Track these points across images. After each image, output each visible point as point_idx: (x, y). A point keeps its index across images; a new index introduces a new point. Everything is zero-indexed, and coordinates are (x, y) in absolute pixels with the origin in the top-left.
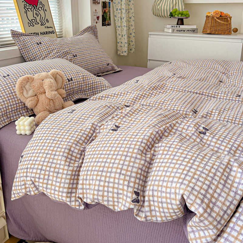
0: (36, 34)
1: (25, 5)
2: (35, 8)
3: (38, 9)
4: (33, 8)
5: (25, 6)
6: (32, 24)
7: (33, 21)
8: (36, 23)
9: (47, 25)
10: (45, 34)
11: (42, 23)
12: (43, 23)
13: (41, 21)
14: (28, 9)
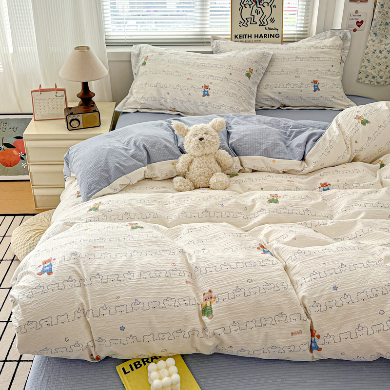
0: (247, 36)
5: (241, 1)
7: (249, 20)
8: (252, 22)
10: (262, 37)
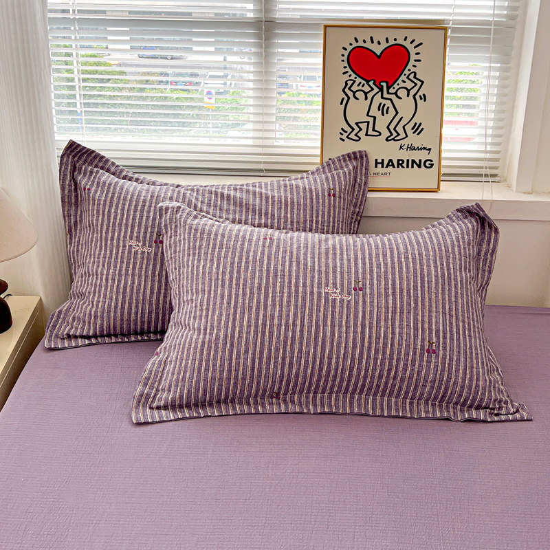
1: (350, 83)
2: (381, 89)
3: (396, 94)
4: (376, 90)
5: (347, 84)
6: (356, 135)
8: (370, 132)
9: (413, 139)
11: (392, 135)
12: (395, 134)
13: (392, 127)
14: (354, 93)
